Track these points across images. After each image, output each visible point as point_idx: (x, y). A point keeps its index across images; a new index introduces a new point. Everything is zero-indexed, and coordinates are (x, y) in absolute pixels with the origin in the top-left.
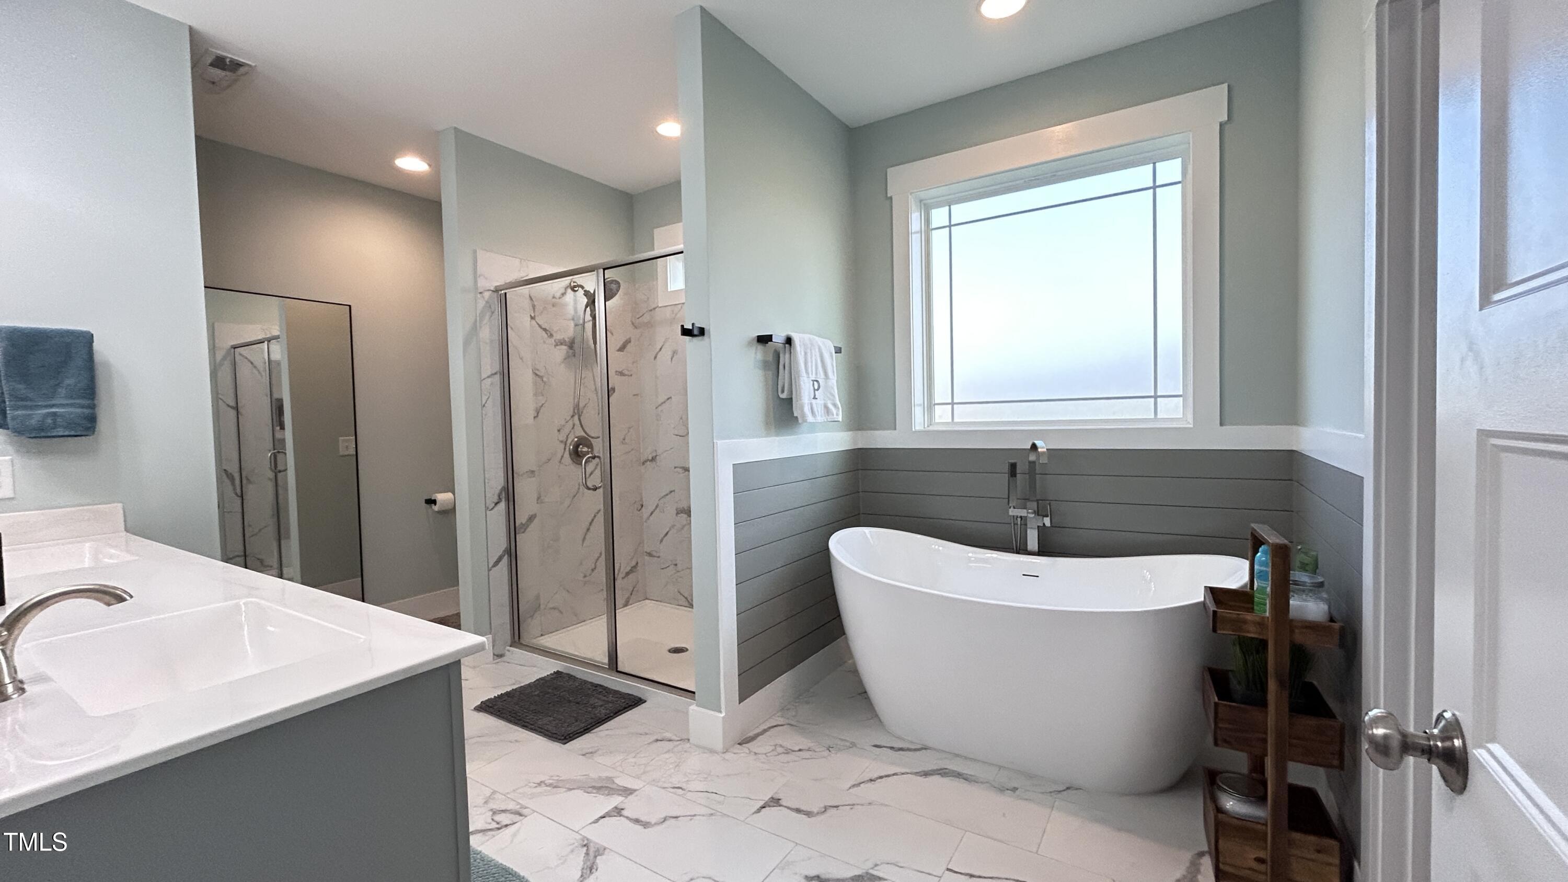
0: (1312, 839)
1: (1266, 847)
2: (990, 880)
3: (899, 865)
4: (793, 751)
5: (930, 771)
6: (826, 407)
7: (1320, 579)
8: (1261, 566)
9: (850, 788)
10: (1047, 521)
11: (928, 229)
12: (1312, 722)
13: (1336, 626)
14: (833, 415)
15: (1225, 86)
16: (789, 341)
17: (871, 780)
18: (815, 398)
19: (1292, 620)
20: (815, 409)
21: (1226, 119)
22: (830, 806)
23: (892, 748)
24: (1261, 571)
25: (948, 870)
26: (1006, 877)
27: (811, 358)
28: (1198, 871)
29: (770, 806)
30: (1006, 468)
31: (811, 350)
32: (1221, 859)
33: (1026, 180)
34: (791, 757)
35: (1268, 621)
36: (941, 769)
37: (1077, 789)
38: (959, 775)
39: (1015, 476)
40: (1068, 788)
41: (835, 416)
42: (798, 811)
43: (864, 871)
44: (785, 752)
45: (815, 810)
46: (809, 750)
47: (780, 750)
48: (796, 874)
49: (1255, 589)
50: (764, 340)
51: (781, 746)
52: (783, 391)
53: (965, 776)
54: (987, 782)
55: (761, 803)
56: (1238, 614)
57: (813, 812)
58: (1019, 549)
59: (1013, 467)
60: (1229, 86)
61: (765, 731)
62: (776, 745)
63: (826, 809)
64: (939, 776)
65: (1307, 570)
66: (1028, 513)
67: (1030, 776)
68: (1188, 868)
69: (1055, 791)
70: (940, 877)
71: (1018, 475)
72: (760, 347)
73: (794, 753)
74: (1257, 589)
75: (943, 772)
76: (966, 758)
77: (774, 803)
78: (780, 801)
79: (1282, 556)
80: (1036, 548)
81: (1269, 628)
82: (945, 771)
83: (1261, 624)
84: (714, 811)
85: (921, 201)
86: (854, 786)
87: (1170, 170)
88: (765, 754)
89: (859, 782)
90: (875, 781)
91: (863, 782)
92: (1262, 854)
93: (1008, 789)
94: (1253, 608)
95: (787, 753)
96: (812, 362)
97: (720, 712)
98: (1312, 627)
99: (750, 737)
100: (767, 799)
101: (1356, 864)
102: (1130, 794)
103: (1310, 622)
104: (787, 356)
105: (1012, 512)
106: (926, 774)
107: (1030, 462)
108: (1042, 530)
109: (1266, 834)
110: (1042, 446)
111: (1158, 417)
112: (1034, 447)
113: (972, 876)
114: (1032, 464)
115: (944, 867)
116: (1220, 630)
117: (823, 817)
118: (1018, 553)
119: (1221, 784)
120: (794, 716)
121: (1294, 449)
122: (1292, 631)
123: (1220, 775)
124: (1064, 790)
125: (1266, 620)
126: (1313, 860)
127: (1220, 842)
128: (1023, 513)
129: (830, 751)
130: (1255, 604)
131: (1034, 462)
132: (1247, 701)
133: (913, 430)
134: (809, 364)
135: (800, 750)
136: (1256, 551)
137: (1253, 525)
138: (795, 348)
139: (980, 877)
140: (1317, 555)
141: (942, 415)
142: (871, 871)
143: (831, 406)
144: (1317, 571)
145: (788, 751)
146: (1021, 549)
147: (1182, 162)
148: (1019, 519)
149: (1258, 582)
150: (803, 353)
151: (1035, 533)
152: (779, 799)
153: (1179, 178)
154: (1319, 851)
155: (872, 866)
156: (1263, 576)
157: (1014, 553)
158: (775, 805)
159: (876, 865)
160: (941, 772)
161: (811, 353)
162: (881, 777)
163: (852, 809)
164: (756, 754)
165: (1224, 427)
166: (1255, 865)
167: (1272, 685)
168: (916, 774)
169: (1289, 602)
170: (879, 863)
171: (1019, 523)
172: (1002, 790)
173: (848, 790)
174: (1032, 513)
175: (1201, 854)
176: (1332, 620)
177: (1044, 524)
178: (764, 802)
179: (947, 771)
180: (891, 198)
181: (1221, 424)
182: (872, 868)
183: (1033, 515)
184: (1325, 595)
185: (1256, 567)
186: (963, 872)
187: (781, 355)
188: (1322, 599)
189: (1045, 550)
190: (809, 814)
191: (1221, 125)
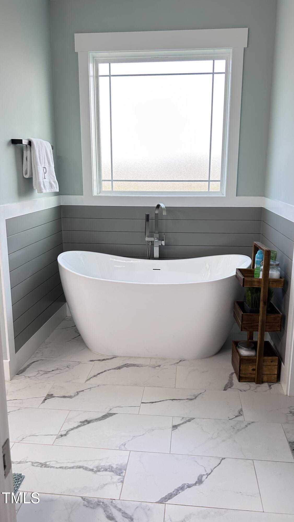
0: (270, 358)
1: (256, 365)
2: (160, 402)
3: (121, 406)
4: (49, 372)
5: (121, 366)
6: (50, 184)
7: (277, 263)
8: (257, 259)
9: (86, 382)
10: (163, 243)
11: (97, 76)
12: (273, 316)
13: (283, 280)
14: (54, 188)
15: (248, 28)
16: (30, 143)
17: (95, 376)
18: (45, 178)
19: (269, 279)
20: (46, 185)
21: (247, 47)
22: (80, 391)
23: (99, 360)
24: (257, 261)
25: (142, 403)
26: (166, 399)
27: (42, 153)
28: (232, 380)
29: (49, 399)
30: (144, 217)
31: (41, 149)
32: (241, 373)
33: (153, 57)
34: (49, 375)
35: (262, 280)
36: (125, 364)
37: (184, 360)
38: (134, 365)
39: (149, 221)
40: (180, 361)
41: (55, 189)
42: (64, 397)
43: (107, 413)
44: (45, 373)
45: (73, 395)
46: (57, 369)
47: (42, 373)
48: (75, 422)
49: (255, 268)
50: (15, 142)
51: (42, 371)
52: (26, 174)
53: (137, 365)
54: (147, 365)
55: (44, 398)
56: (252, 279)
57: (72, 396)
58: (150, 257)
59: (148, 216)
60: (249, 29)
61: (28, 366)
62: (38, 371)
63: (78, 393)
64: (126, 367)
65: (273, 259)
66: (154, 239)
67: (164, 359)
68: (229, 379)
69: (176, 363)
70: (140, 406)
71: (150, 220)
72: (12, 146)
73: (50, 372)
74: (256, 268)
75: (127, 366)
76: (135, 357)
77: (51, 396)
78: (53, 395)
79: (268, 255)
80: (158, 256)
81: (262, 283)
82: (127, 365)
83: (259, 281)
84: (20, 408)
85: (93, 58)
86: (87, 380)
87: (221, 65)
88: (34, 376)
89: (89, 378)
90: (97, 376)
91: (91, 378)
92: (254, 367)
93: (157, 367)
94: (254, 276)
95: (47, 373)
96: (42, 157)
97: (7, 359)
98: (275, 281)
99: (22, 370)
100: (45, 395)
101: (282, 363)
102: (204, 358)
103: (275, 279)
104: (29, 152)
105: (147, 239)
106: (119, 368)
107: (155, 214)
108: (160, 247)
109: (256, 359)
110: (162, 205)
111: (210, 191)
112: (158, 206)
113: (152, 403)
114: (156, 215)
115: (140, 403)
116: (246, 286)
117: (77, 397)
118: (149, 259)
119: (240, 346)
120: (42, 355)
121: (262, 207)
122: (269, 283)
123: (239, 343)
124: (179, 362)
125: (261, 280)
126: (270, 365)
127: (241, 366)
128: (152, 239)
129: (69, 368)
130: (255, 274)
131: (157, 214)
132: (252, 311)
133: (93, 195)
134: (41, 158)
135: (53, 371)
136: (255, 253)
137: (255, 242)
138: (34, 148)
139: (156, 402)
140: (276, 253)
141: (106, 186)
142: (109, 412)
143: (53, 183)
144: (276, 259)
145: (46, 373)
146: (151, 257)
147: (226, 62)
148: (150, 243)
149: (256, 266)
150: (38, 151)
151: (158, 248)
152: (52, 394)
153: (224, 71)
154: (272, 362)
155: (109, 410)
156: (259, 263)
157: (148, 259)
158: (51, 397)
159: (111, 409)
160: (126, 366)
161: (42, 150)
162: (99, 374)
163: (90, 390)
164: (29, 377)
165: (237, 197)
166: (252, 372)
167: (261, 304)
168: (115, 369)
169: (269, 272)
170: (112, 408)
171: (150, 244)
172: (154, 367)
173: (85, 383)
174: (157, 239)
175: (232, 374)
176: (281, 278)
177: (162, 244)
178: (45, 397)
179: (128, 365)
180: (77, 53)
181: (236, 196)
182: (110, 411)
183: (157, 240)
184: (279, 269)
185: (256, 259)
186: (148, 402)
187: (25, 152)
188: (278, 270)
189: (162, 257)
190: (70, 397)
191: (244, 49)
